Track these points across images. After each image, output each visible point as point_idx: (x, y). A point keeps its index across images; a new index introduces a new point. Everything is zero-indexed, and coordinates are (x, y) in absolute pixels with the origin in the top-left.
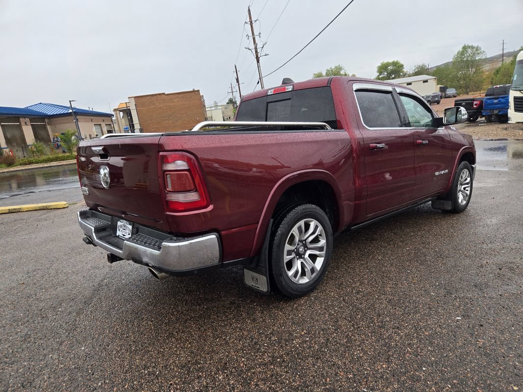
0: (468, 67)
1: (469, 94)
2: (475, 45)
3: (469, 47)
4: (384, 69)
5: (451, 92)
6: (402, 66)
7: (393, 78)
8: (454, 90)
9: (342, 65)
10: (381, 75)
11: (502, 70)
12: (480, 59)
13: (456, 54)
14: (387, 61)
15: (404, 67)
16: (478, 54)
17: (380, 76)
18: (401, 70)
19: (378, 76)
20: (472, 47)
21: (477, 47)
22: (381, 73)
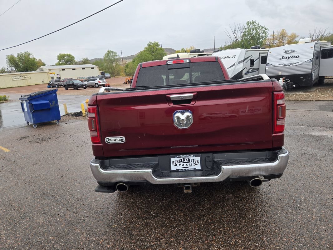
0: (112, 63)
1: (116, 77)
2: (114, 51)
3: (111, 52)
4: (62, 58)
5: (108, 76)
6: (73, 57)
7: (69, 65)
8: (109, 74)
9: (30, 52)
10: (60, 61)
11: (129, 65)
12: (117, 59)
13: (105, 54)
14: (64, 53)
15: (75, 58)
16: (116, 56)
17: (60, 63)
18: (74, 60)
19: (59, 62)
20: (113, 52)
21: (115, 52)
22: (60, 60)
